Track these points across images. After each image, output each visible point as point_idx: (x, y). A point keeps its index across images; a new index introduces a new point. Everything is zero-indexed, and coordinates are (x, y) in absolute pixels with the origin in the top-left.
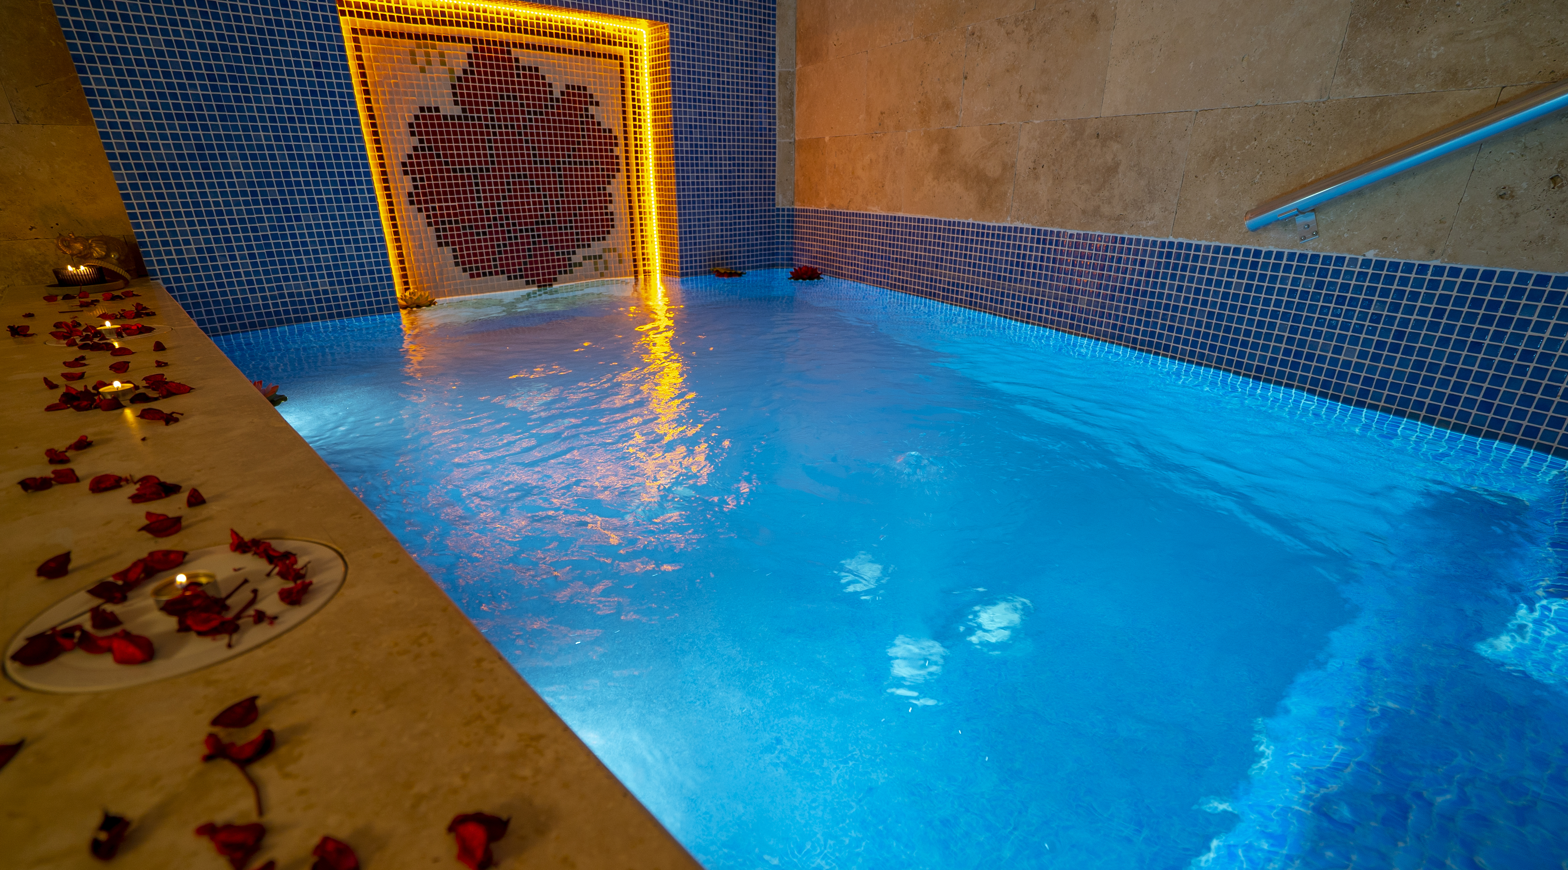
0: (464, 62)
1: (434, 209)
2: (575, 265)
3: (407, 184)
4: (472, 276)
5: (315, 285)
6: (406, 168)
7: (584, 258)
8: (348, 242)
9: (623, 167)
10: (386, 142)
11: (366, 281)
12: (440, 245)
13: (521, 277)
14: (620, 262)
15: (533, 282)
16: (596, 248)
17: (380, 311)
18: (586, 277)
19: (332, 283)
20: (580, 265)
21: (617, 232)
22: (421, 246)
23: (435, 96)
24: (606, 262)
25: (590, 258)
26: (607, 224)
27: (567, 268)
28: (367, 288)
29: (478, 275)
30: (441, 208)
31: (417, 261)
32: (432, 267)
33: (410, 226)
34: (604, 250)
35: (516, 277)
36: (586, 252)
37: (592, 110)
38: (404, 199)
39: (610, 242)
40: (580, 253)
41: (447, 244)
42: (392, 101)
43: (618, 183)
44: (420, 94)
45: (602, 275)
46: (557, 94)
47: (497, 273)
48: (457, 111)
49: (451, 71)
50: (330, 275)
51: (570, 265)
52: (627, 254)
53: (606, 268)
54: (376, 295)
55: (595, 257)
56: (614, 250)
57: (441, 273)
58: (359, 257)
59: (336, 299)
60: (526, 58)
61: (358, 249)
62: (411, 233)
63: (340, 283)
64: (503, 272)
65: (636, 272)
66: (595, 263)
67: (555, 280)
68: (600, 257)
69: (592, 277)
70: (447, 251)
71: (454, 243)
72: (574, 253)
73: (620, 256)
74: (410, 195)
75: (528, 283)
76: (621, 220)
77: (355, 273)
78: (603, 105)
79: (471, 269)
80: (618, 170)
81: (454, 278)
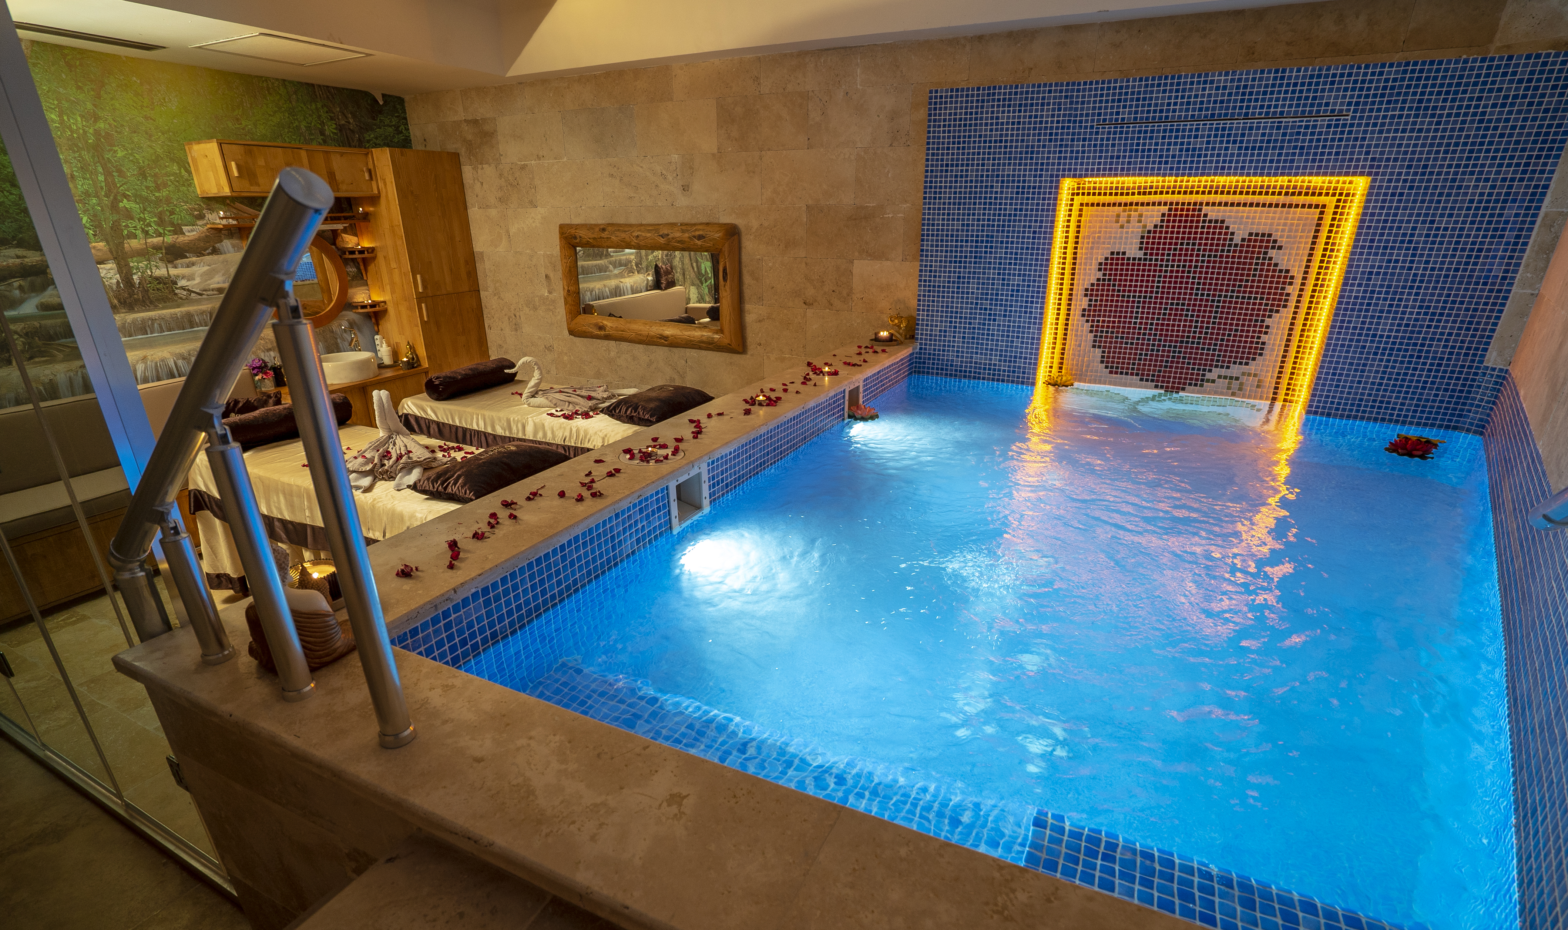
0: (1157, 220)
1: (1098, 321)
2: (1208, 381)
3: (1085, 303)
4: (1111, 372)
5: (991, 360)
6: (1087, 293)
7: (1220, 377)
8: (1018, 337)
9: (1292, 304)
10: (1079, 274)
11: (1020, 363)
12: (1094, 346)
13: (1152, 381)
14: (1258, 386)
15: (1162, 387)
16: (1235, 370)
17: (1023, 383)
18: (1216, 393)
19: (1000, 361)
20: (1213, 381)
21: (1264, 360)
22: (1080, 346)
23: (1126, 244)
24: (1241, 384)
25: (1225, 377)
26: (1256, 350)
27: (1198, 382)
28: (1019, 367)
29: (1116, 373)
30: (1104, 321)
31: (1074, 355)
32: (1083, 361)
33: (1077, 331)
34: (1243, 374)
35: (1147, 380)
36: (1223, 372)
37: (1272, 253)
38: (1079, 312)
39: (1252, 367)
40: (1216, 372)
41: (1099, 347)
42: (1092, 248)
43: (1281, 318)
44: (1115, 243)
45: (1233, 394)
46: (1237, 240)
47: (1132, 374)
48: (1140, 254)
49: (1145, 226)
50: (1001, 356)
51: (1202, 380)
52: (1269, 381)
53: (1240, 389)
54: (1024, 373)
55: (1231, 378)
56: (1255, 375)
57: (1088, 366)
58: (1022, 348)
59: (999, 370)
60: (1213, 213)
61: (1022, 343)
62: (1076, 335)
63: (1005, 361)
64: (1137, 375)
65: (1274, 399)
66: (1229, 383)
67: (1183, 389)
68: (1237, 379)
69: (1222, 394)
70: (1098, 352)
71: (1105, 347)
72: (1210, 371)
73: (1259, 381)
74: (1084, 310)
75: (1156, 387)
76: (1273, 350)
77: (1015, 357)
78: (1286, 248)
79: (1112, 367)
80: (1285, 306)
81: (1096, 371)
